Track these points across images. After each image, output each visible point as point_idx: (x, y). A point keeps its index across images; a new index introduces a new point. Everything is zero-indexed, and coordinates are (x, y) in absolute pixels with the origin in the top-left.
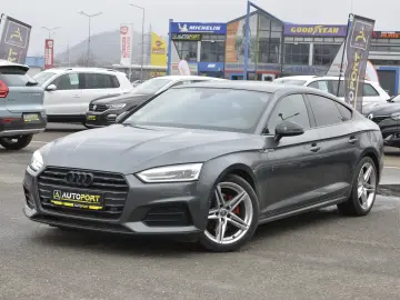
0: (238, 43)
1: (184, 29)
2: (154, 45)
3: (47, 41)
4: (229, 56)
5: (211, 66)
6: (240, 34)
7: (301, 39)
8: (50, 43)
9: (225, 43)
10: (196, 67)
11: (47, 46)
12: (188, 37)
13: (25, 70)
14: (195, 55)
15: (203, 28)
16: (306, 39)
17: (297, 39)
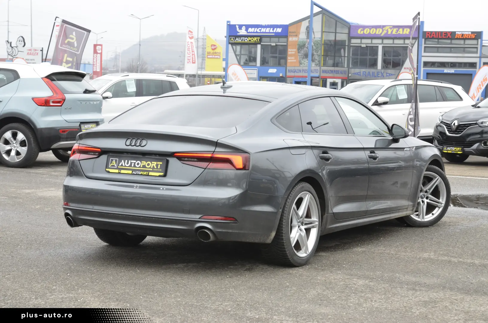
0: (301, 47)
1: (243, 32)
2: (209, 49)
3: (95, 46)
4: (290, 60)
5: (272, 71)
6: (303, 36)
7: (369, 41)
8: (98, 47)
9: (286, 46)
10: (256, 72)
11: (95, 52)
12: (247, 40)
13: (82, 76)
14: (255, 60)
15: (263, 30)
16: (375, 41)
17: (364, 41)
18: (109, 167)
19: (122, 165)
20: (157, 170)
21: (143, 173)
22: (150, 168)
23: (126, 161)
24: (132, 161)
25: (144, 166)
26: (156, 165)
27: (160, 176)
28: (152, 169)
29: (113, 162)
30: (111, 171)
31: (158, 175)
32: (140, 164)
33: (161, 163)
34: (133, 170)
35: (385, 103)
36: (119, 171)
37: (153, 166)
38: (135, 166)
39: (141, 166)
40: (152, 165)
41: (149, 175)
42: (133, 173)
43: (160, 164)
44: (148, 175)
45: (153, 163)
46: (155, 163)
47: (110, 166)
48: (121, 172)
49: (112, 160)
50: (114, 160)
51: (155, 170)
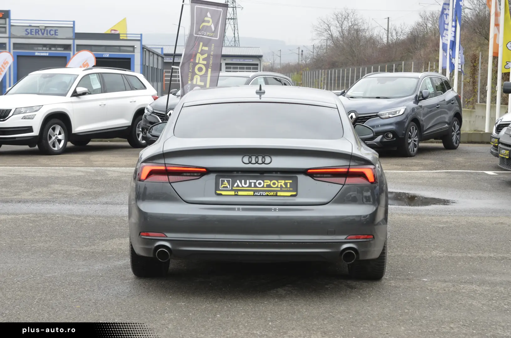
18: (220, 189)
19: (238, 186)
20: (286, 189)
21: (269, 194)
22: (277, 187)
23: (243, 181)
24: (251, 181)
25: (269, 186)
26: (284, 184)
27: (292, 196)
28: (279, 189)
29: (224, 183)
30: (223, 193)
31: (290, 195)
32: (261, 184)
33: (291, 181)
34: (255, 191)
35: (84, 94)
36: (235, 193)
37: (281, 185)
38: (255, 186)
39: (265, 186)
40: (279, 184)
41: (278, 195)
42: (255, 194)
43: (290, 183)
44: (276, 195)
45: (279, 181)
46: (283, 182)
47: (221, 187)
48: (239, 194)
49: (223, 181)
50: (225, 181)
51: (284, 189)
